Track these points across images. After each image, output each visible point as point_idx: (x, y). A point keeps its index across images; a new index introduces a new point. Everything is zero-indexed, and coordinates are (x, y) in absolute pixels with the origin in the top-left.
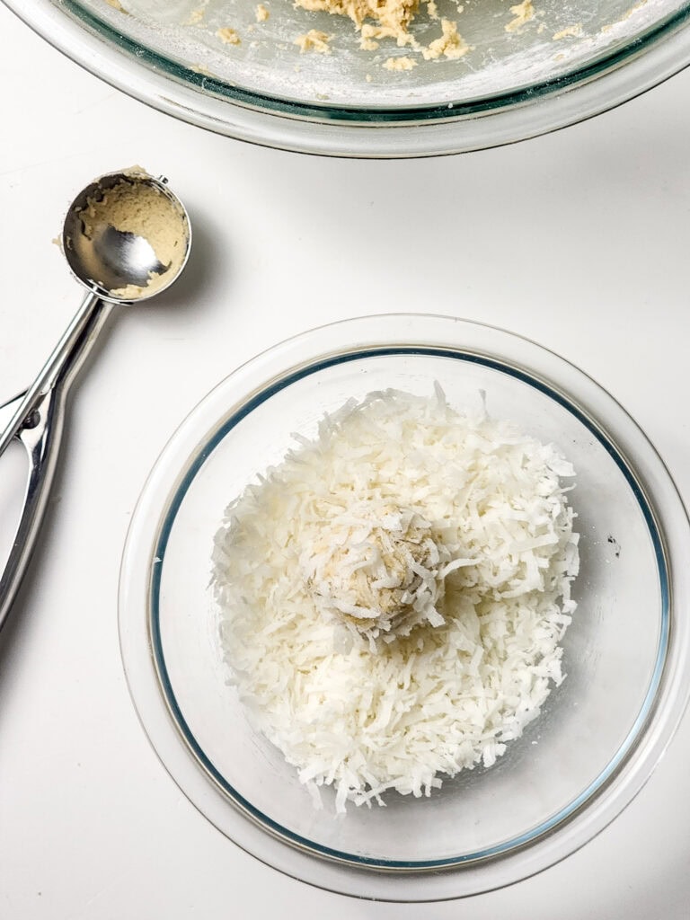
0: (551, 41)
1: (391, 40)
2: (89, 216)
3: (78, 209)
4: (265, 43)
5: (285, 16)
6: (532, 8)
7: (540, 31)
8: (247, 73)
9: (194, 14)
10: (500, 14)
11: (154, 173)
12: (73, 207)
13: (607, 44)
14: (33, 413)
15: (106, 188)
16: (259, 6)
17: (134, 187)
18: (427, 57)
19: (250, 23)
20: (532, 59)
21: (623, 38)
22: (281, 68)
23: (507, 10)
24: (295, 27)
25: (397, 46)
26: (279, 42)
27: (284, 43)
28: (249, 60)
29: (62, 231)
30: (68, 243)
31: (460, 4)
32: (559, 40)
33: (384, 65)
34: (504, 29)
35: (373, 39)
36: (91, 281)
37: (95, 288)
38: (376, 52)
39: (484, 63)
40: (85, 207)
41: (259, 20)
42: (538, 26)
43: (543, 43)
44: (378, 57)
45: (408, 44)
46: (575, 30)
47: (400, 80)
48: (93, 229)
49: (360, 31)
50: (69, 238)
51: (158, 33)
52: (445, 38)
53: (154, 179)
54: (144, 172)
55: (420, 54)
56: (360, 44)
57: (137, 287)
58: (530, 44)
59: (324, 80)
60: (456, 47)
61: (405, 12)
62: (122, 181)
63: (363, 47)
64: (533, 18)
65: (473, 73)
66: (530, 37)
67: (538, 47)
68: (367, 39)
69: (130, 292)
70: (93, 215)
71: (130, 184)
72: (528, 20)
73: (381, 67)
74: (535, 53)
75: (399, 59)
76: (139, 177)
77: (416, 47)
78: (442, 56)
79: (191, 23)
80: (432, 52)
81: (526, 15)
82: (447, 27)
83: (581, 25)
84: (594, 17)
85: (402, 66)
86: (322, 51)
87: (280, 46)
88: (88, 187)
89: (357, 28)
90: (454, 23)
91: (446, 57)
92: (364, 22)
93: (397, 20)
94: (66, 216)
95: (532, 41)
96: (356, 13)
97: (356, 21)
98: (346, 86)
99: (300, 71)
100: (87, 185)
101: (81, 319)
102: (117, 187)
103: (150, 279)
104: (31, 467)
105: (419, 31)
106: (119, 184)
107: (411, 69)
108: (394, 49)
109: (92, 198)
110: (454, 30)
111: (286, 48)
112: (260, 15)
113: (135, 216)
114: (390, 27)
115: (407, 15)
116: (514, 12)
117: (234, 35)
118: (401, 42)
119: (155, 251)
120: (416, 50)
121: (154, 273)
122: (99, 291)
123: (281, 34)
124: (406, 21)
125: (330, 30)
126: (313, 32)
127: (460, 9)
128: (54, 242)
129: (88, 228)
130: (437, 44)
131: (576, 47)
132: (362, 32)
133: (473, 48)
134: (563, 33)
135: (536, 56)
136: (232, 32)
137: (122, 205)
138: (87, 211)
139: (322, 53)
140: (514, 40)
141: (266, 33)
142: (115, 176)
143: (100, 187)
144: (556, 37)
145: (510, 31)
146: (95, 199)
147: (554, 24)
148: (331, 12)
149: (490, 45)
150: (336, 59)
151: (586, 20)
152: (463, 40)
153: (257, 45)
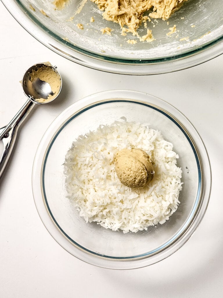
0: (179, 41)
1: (131, 33)
2: (32, 75)
3: (29, 73)
4: (91, 30)
5: (99, 21)
6: (176, 29)
7: (176, 37)
8: (83, 40)
9: (71, 18)
10: (166, 30)
11: (53, 65)
12: (27, 72)
13: (193, 47)
14: (7, 133)
15: (38, 67)
16: (92, 18)
17: (47, 68)
18: (141, 41)
19: (88, 22)
20: (172, 46)
21: (198, 45)
22: (95, 38)
23: (168, 29)
24: (102, 25)
25: (132, 36)
26: (96, 30)
27: (97, 30)
28: (85, 35)
29: (23, 79)
30: (24, 83)
31: (154, 24)
32: (181, 41)
33: (127, 41)
34: (166, 35)
35: (125, 32)
36: (30, 96)
37: (31, 98)
38: (126, 37)
39: (157, 45)
40: (31, 72)
41: (91, 22)
42: (176, 35)
43: (177, 41)
44: (126, 38)
45: (136, 35)
46: (186, 39)
47: (131, 47)
48: (33, 79)
49: (122, 29)
50: (25, 81)
51: (57, 24)
52: (147, 35)
53: (53, 67)
54: (50, 64)
55: (139, 39)
56: (121, 33)
57: (43, 99)
58: (173, 41)
59: (107, 44)
60: (150, 39)
61: (136, 25)
62: (43, 66)
63: (122, 34)
64: (175, 32)
65: (153, 48)
66: (173, 38)
67: (175, 42)
68: (124, 32)
69: (41, 100)
70: (33, 75)
71: (46, 67)
72: (174, 33)
73: (126, 42)
74: (173, 44)
75: (132, 40)
76: (48, 65)
77: (138, 37)
78: (145, 41)
79: (69, 21)
80: (142, 39)
81: (173, 31)
82: (149, 32)
83: (189, 37)
84: (193, 35)
85: (132, 42)
86: (108, 34)
87: (96, 31)
88: (32, 67)
89: (121, 28)
90: (151, 30)
91: (146, 41)
92: (123, 27)
93: (133, 27)
94: (24, 75)
95: (173, 40)
96: (122, 23)
97: (121, 26)
98: (113, 47)
99: (100, 40)
100: (32, 66)
101: (25, 107)
102: (42, 67)
103: (49, 96)
104: (4, 150)
105: (140, 31)
106: (42, 66)
107: (135, 44)
108: (131, 36)
109: (33, 70)
110: (151, 33)
111: (98, 32)
112: (92, 20)
113: (47, 76)
114: (131, 29)
115: (137, 26)
116: (170, 30)
117: (82, 26)
118: (134, 35)
119: (51, 88)
120: (138, 38)
121: (50, 95)
122: (32, 99)
123: (97, 27)
124: (136, 28)
125: (113, 28)
126: (107, 28)
127: (154, 26)
128: (20, 82)
129: (32, 79)
130: (144, 37)
131: (185, 45)
132: (122, 30)
133: (155, 40)
134: (183, 39)
135: (173, 45)
136: (81, 25)
137: (43, 73)
138: (32, 73)
139: (109, 35)
140: (168, 39)
141: (92, 26)
142: (41, 64)
143: (36, 67)
144: (181, 40)
145: (168, 35)
146: (34, 70)
147: (181, 35)
148: (114, 22)
149: (161, 39)
150: (113, 37)
151: (191, 36)
152: (153, 36)
153: (89, 30)
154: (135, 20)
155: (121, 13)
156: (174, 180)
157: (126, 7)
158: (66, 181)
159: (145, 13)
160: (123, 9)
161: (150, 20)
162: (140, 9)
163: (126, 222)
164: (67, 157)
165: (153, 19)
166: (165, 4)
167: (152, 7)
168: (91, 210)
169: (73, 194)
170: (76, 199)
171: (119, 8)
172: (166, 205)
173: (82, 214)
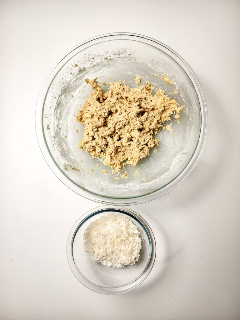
1: (117, 172)
4: (97, 171)
7: (139, 176)
10: (134, 171)
18: (121, 177)
24: (102, 168)
26: (99, 171)
28: (94, 176)
31: (128, 167)
34: (134, 174)
35: (114, 172)
38: (114, 175)
39: (130, 181)
43: (139, 179)
52: (125, 174)
58: (137, 179)
60: (126, 176)
63: (112, 173)
73: (114, 178)
75: (117, 177)
77: (120, 175)
81: (138, 172)
82: (125, 172)
85: (117, 179)
91: (124, 178)
92: (113, 169)
93: (118, 170)
105: (121, 172)
107: (119, 179)
111: (100, 173)
112: (97, 166)
115: (120, 169)
116: (136, 171)
118: (118, 174)
123: (100, 169)
126: (105, 170)
127: (128, 169)
130: (123, 176)
133: (129, 177)
136: (92, 170)
139: (106, 174)
140: (135, 177)
141: (98, 169)
149: (131, 177)
150: (107, 176)
152: (128, 175)
154: (119, 167)
155: (112, 163)
156: (138, 245)
157: (115, 160)
158: (85, 244)
159: (124, 161)
160: (113, 161)
161: (126, 165)
162: (121, 160)
163: (114, 263)
164: (85, 232)
165: (127, 165)
166: (134, 159)
167: (127, 159)
168: (97, 258)
169: (88, 250)
170: (89, 252)
171: (111, 161)
172: (133, 257)
173: (92, 259)
